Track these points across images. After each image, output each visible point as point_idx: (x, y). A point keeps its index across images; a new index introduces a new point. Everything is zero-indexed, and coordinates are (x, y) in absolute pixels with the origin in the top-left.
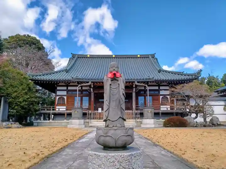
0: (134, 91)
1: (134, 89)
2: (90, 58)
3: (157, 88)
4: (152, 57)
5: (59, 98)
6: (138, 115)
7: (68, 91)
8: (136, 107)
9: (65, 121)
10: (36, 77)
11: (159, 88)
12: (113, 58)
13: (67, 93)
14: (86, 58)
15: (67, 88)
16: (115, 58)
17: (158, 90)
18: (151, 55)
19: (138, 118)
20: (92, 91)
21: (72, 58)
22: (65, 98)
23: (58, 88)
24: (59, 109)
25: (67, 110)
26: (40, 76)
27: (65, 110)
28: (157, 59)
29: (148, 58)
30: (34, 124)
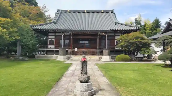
0: (98, 37)
1: (98, 36)
2: (69, 12)
3: (113, 35)
4: (112, 12)
5: (50, 41)
6: (100, 53)
7: (56, 36)
8: (99, 47)
9: (55, 55)
10: (35, 27)
11: (115, 35)
12: (85, 12)
13: (55, 37)
14: (67, 12)
15: (55, 34)
16: (86, 12)
17: (115, 36)
18: (111, 10)
19: (100, 54)
20: (71, 37)
21: (57, 12)
22: (54, 40)
23: (49, 34)
24: (50, 48)
25: (55, 48)
26: (38, 26)
27: (54, 48)
28: (115, 14)
29: (109, 12)
30: (36, 57)
